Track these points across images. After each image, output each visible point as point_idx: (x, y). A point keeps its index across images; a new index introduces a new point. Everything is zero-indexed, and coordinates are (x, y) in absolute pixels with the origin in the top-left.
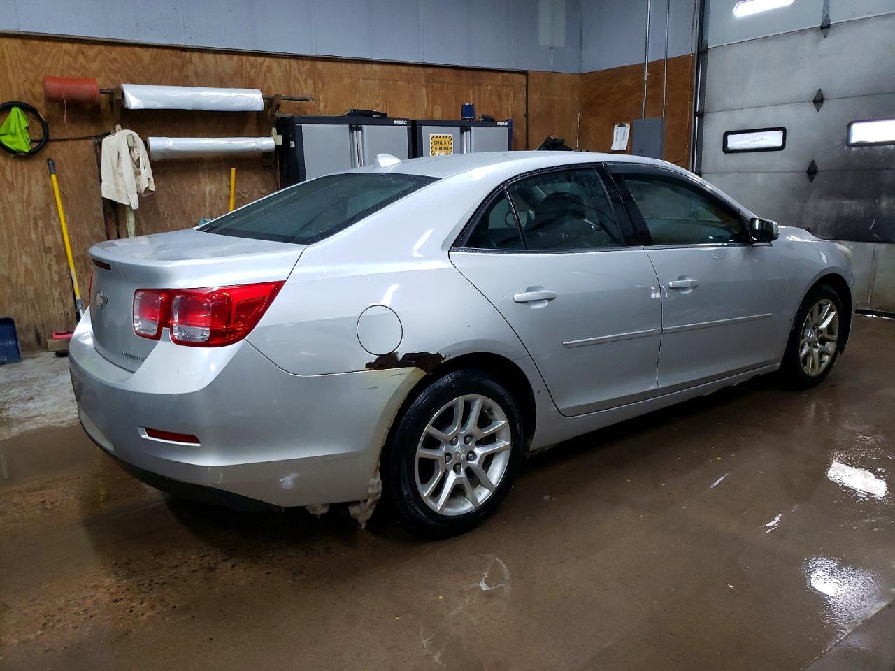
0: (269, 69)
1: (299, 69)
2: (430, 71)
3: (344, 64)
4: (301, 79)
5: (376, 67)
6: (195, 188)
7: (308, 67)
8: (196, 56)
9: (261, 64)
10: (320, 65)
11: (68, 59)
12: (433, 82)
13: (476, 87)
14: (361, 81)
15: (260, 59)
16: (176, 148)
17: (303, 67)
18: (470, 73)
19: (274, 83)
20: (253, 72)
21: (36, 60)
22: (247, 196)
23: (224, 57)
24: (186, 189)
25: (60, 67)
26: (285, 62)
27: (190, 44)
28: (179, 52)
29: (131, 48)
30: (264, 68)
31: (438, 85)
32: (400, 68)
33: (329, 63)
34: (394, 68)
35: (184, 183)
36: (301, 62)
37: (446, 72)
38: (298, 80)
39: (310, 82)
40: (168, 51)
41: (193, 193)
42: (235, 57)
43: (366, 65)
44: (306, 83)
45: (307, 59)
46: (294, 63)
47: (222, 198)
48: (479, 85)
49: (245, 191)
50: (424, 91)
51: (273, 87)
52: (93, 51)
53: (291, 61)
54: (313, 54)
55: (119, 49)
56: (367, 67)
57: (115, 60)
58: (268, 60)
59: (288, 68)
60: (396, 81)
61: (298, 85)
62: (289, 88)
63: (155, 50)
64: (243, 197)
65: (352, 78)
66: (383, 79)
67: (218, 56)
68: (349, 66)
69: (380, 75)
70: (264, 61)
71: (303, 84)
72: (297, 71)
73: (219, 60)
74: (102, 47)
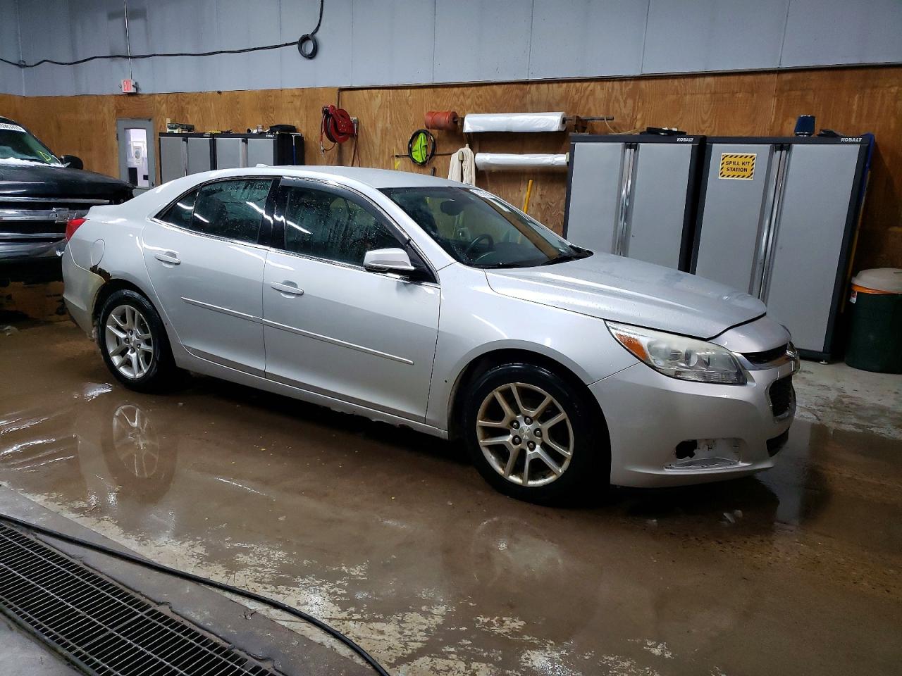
0: (593, 92)
1: (621, 89)
2: (789, 76)
3: (670, 80)
4: (621, 100)
5: (709, 80)
6: (516, 195)
7: (630, 87)
8: (534, 87)
9: (586, 89)
10: (643, 84)
11: (455, 99)
12: (791, 90)
13: (868, 91)
14: (688, 97)
15: (585, 84)
16: (492, 162)
17: (625, 87)
18: (861, 72)
19: (594, 105)
20: (576, 97)
21: (438, 101)
22: (553, 205)
23: (555, 85)
24: (510, 195)
25: (450, 105)
26: (609, 84)
27: (531, 78)
28: (522, 86)
29: (491, 87)
30: (587, 93)
31: (799, 93)
32: (742, 77)
33: (654, 81)
34: (732, 79)
35: (509, 191)
36: (624, 82)
37: (814, 75)
38: (618, 101)
39: (630, 102)
40: (514, 86)
41: (514, 199)
42: (565, 85)
43: (698, 79)
44: (625, 102)
45: (631, 80)
46: (617, 84)
47: (535, 205)
48: (874, 87)
49: (553, 201)
50: (773, 102)
51: (593, 108)
52: (469, 91)
53: (615, 82)
54: (638, 74)
55: (484, 88)
56: (698, 81)
57: (481, 96)
58: (592, 84)
59: (610, 90)
60: (734, 93)
61: (617, 105)
62: (608, 110)
63: (506, 86)
64: (550, 206)
65: (678, 94)
66: (715, 93)
67: (550, 85)
68: (676, 82)
69: (713, 89)
70: (588, 86)
71: (622, 104)
72: (619, 91)
73: (550, 88)
74: (474, 88)
